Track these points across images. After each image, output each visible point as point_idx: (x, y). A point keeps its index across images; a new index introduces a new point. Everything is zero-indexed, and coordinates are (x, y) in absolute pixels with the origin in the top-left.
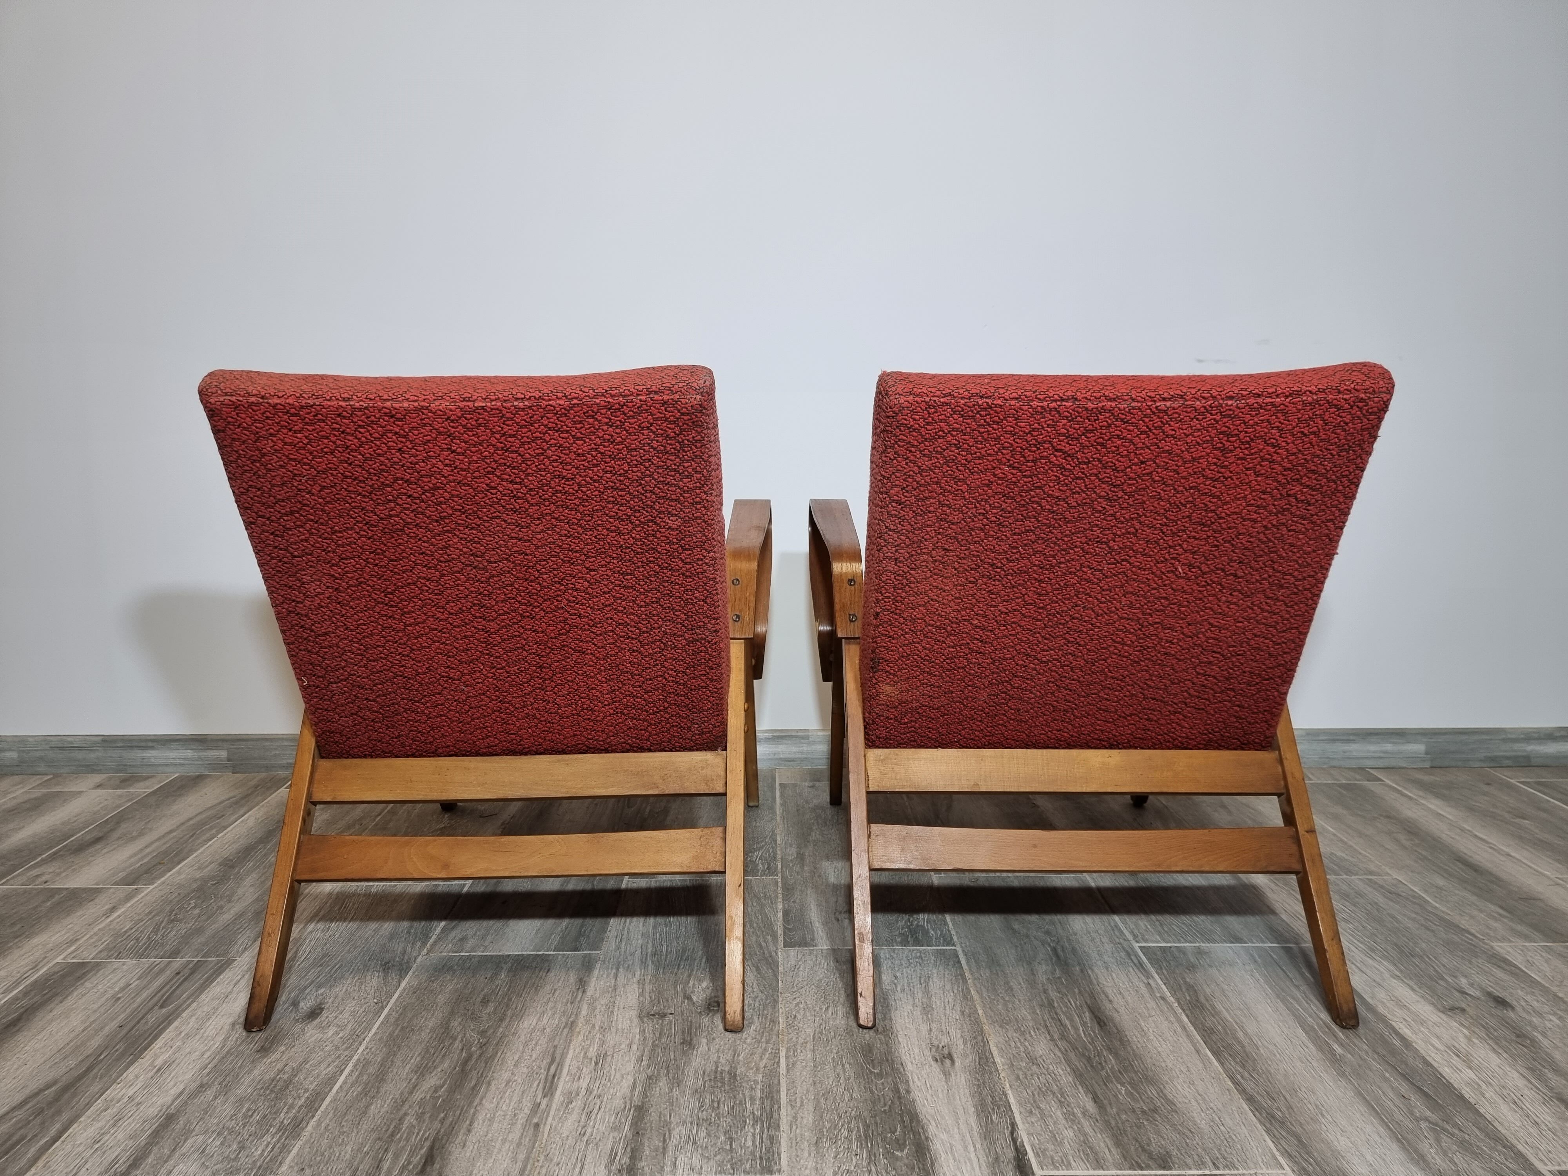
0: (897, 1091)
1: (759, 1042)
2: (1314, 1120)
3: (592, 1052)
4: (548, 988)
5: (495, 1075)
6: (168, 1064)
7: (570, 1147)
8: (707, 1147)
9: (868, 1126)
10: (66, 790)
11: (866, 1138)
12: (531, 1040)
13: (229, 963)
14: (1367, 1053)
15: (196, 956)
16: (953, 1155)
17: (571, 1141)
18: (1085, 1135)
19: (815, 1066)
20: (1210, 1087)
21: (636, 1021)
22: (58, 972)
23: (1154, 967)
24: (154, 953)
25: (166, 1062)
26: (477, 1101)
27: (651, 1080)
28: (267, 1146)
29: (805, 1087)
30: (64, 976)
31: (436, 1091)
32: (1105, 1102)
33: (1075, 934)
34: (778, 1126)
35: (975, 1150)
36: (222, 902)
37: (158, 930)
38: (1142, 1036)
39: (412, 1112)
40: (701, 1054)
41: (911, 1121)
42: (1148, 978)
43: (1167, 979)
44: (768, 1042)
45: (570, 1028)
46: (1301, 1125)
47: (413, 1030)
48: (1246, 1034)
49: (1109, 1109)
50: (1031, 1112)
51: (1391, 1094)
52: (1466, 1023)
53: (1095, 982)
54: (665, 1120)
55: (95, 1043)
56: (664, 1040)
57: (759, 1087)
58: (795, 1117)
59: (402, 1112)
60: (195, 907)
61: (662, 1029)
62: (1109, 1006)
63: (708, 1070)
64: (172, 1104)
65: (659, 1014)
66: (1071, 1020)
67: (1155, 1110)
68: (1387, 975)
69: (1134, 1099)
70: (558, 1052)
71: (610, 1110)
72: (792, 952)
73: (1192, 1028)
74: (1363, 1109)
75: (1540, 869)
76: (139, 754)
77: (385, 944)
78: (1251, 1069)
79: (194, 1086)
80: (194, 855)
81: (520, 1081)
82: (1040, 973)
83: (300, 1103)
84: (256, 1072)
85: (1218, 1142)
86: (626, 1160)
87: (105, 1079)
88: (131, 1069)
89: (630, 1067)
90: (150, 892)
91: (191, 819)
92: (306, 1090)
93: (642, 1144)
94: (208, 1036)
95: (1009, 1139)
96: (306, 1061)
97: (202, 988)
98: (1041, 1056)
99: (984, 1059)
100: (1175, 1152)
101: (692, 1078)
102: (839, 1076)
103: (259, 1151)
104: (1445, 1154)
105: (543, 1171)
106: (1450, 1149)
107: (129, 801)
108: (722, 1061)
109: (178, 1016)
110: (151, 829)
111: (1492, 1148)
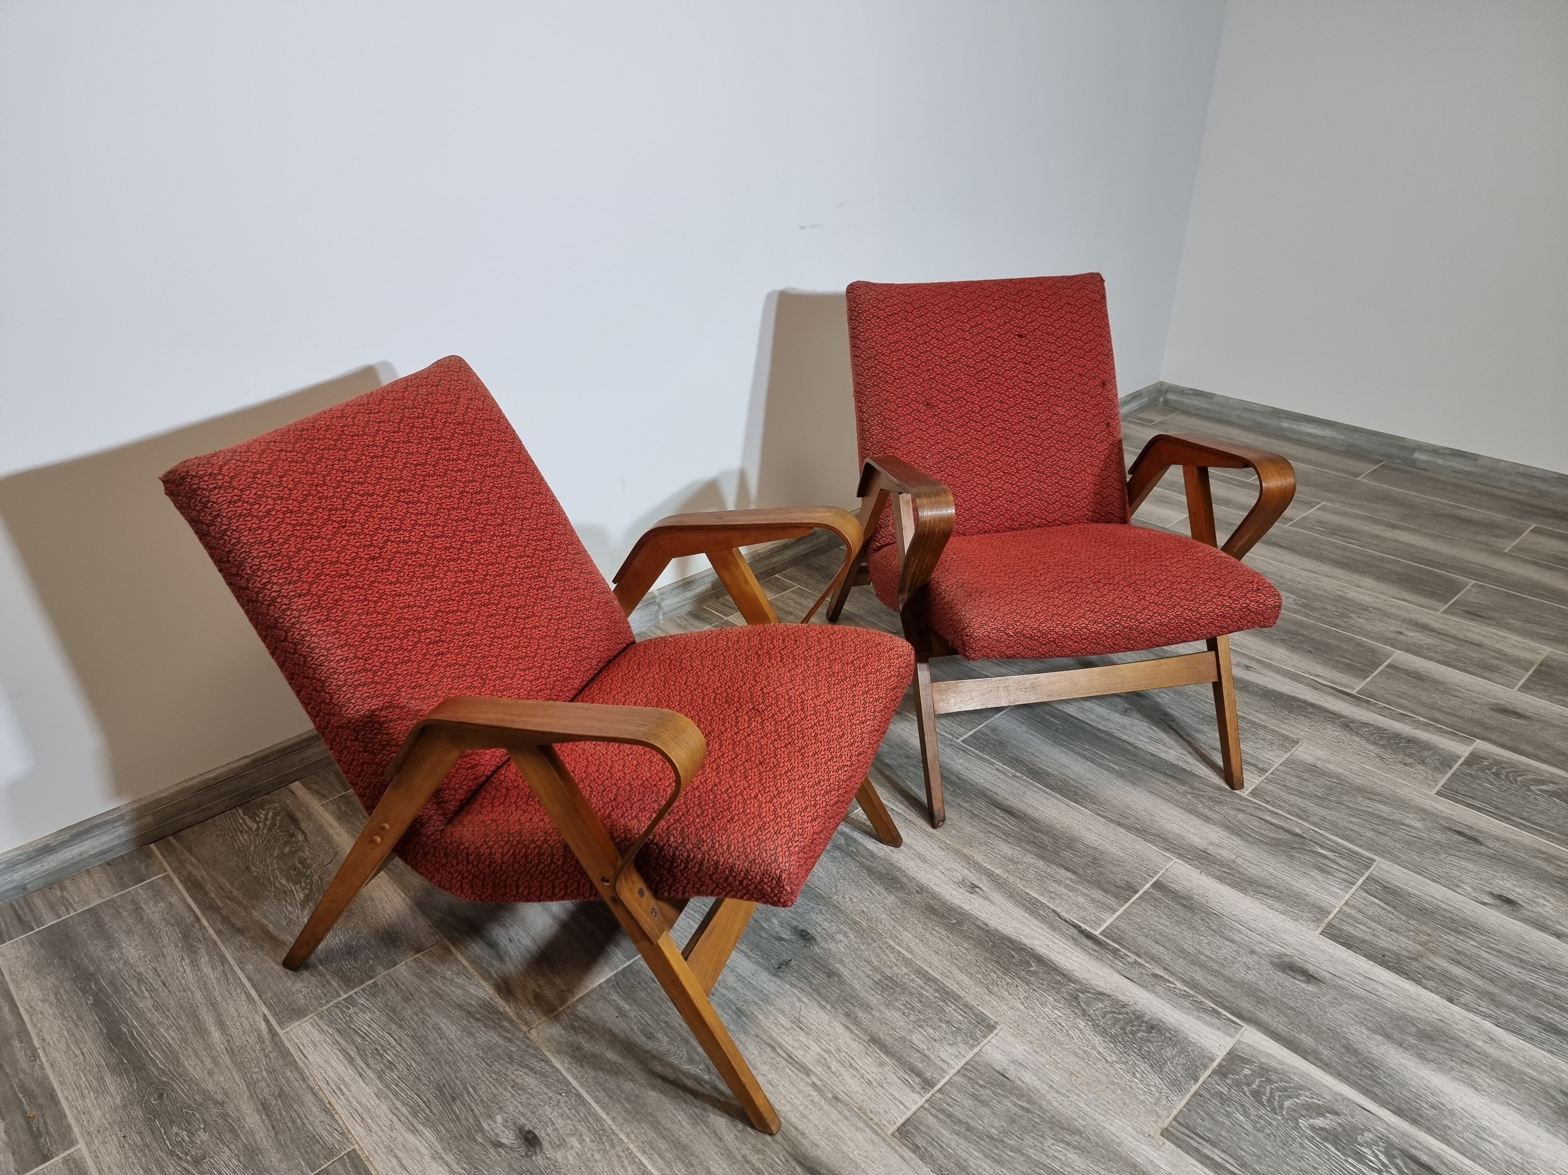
0: (980, 928)
1: (869, 944)
2: (1154, 821)
3: (786, 1023)
7: (876, 1096)
8: (944, 1037)
9: (998, 962)
11: (1006, 971)
13: (355, 1157)
14: (1126, 762)
16: (1055, 951)
17: (871, 1093)
18: (1088, 895)
19: (921, 940)
20: (1098, 827)
21: (776, 980)
23: (987, 755)
27: (850, 1016)
29: (936, 959)
32: (1072, 867)
34: (958, 995)
35: (1059, 940)
36: (215, 1110)
38: (1037, 810)
39: (746, 1152)
40: (851, 976)
41: (1011, 943)
42: (991, 764)
43: (1000, 760)
44: (874, 941)
46: (1152, 827)
48: (1073, 780)
49: (1078, 871)
50: (1053, 898)
51: (1159, 784)
52: (1140, 718)
54: (900, 1038)
56: (815, 982)
57: (913, 977)
58: (958, 983)
59: (739, 1157)
60: (192, 1134)
61: (802, 975)
62: (1000, 798)
63: (872, 986)
65: (782, 964)
66: (996, 820)
67: (1095, 859)
69: (1080, 857)
71: (860, 1055)
73: (1049, 791)
74: (1161, 801)
78: (1099, 803)
85: (1136, 860)
89: (825, 1017)
93: (909, 1062)
95: (1063, 922)
98: (1013, 856)
99: (991, 876)
100: (1129, 880)
101: (871, 998)
102: (941, 939)
104: (1212, 810)
105: (885, 1122)
106: (1210, 805)
108: (869, 973)
111: (1222, 795)
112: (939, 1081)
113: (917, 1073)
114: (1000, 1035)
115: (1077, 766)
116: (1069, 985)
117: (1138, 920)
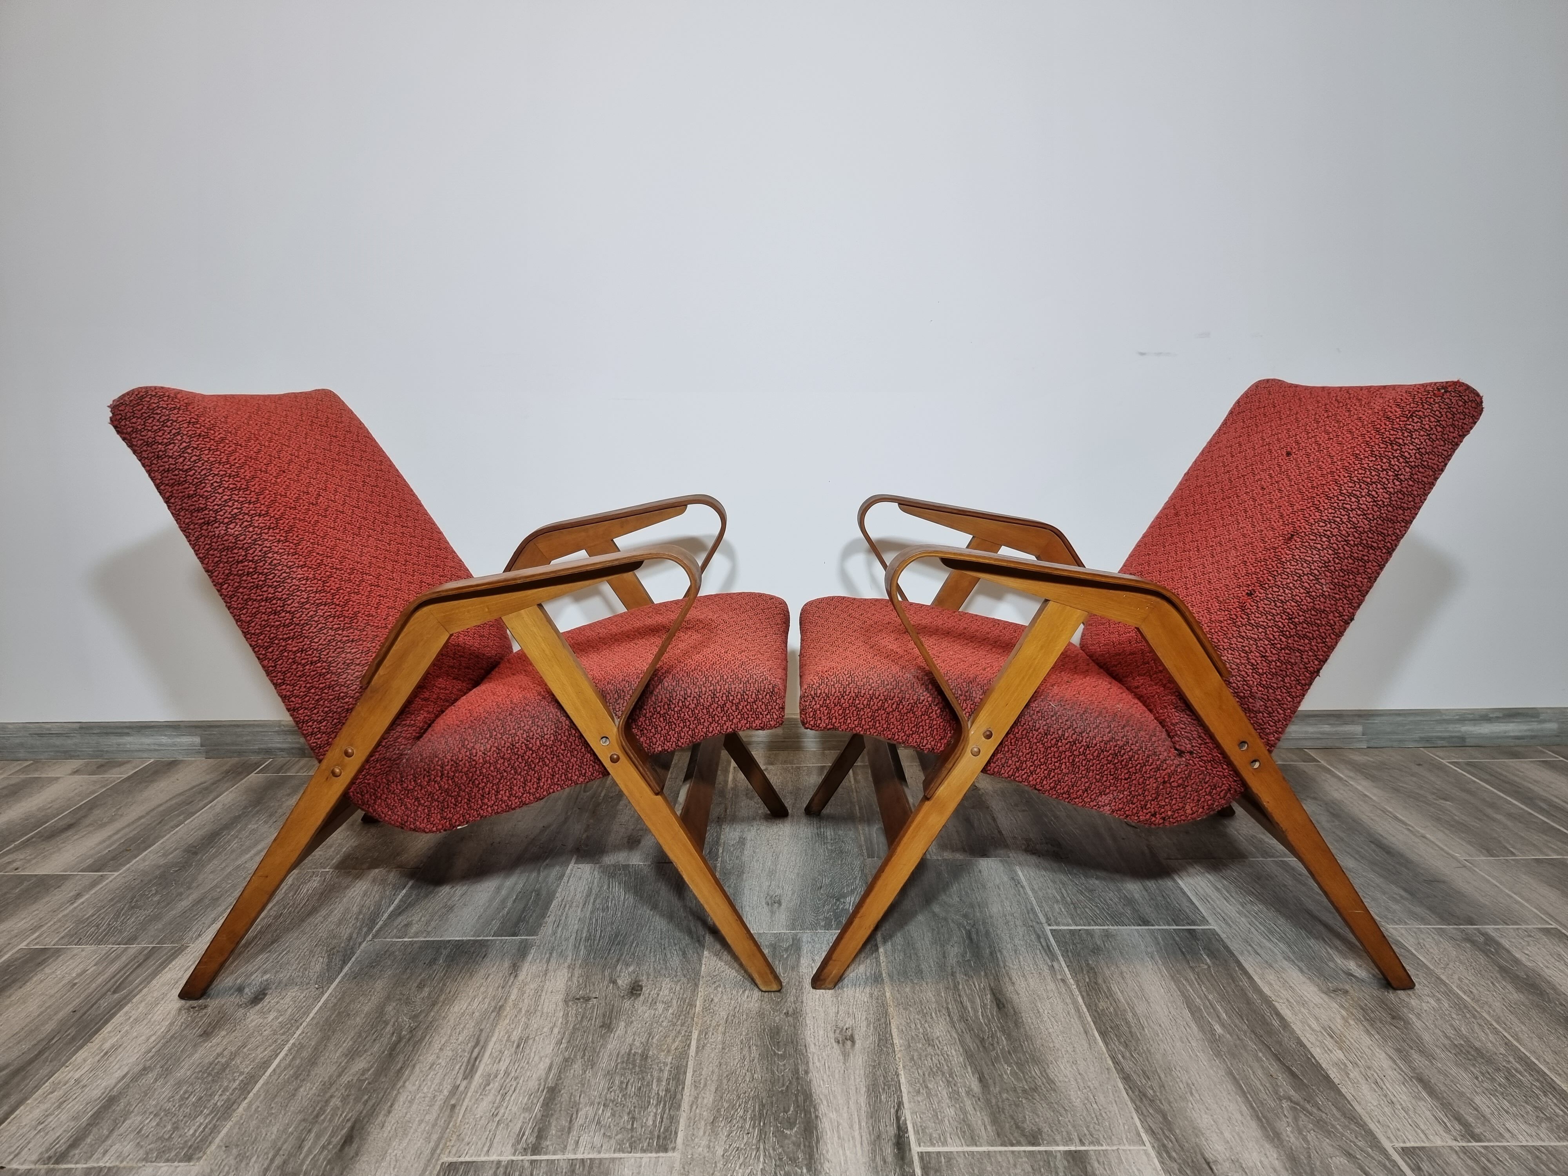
0: (797, 1071)
1: (674, 1025)
2: (1183, 1098)
3: (515, 1036)
4: (482, 972)
5: (421, 1058)
6: (115, 1048)
7: (481, 1127)
8: (609, 1127)
9: (763, 1106)
10: (43, 776)
11: (760, 1117)
12: (460, 1023)
14: (1245, 1033)
15: (152, 943)
16: (838, 1132)
17: (483, 1122)
18: (965, 1113)
19: (723, 1048)
20: (1091, 1067)
21: (561, 1004)
22: (20, 959)
23: (1061, 951)
24: (113, 939)
25: (113, 1046)
26: (400, 1083)
27: (567, 1062)
28: (199, 1126)
29: (711, 1069)
30: (26, 962)
31: (363, 1074)
32: (990, 1081)
33: (991, 917)
34: (680, 1106)
35: (860, 1128)
36: (182, 890)
37: (118, 916)
38: (1037, 1018)
39: (338, 1094)
40: (618, 1036)
41: (805, 1100)
42: (1053, 961)
43: (1071, 962)
44: (682, 1025)
45: (498, 1013)
46: (1169, 1103)
47: (349, 1015)
48: (1135, 1014)
49: (992, 1088)
50: (918, 1092)
51: (1260, 1072)
52: (1347, 1005)
53: (1002, 965)
54: (575, 1102)
55: (49, 1027)
56: (584, 1024)
57: (668, 1068)
58: (696, 1098)
59: (329, 1094)
60: (155, 894)
61: (584, 1014)
62: (1010, 988)
63: (622, 1052)
64: (115, 1087)
65: (583, 998)
66: (972, 1002)
67: (1035, 1089)
68: (1280, 957)
69: (1018, 1079)
70: (484, 1035)
71: (525, 1091)
73: (1085, 1010)
74: (1231, 1087)
75: (1451, 852)
76: (114, 740)
78: (1133, 1049)
79: (137, 1069)
80: (161, 842)
81: (443, 1064)
82: (952, 955)
83: (234, 1086)
84: (197, 1056)
85: (1088, 1119)
86: (532, 1139)
87: (55, 1063)
88: (80, 1052)
89: (549, 1050)
90: (114, 879)
91: (161, 805)
92: (242, 1073)
93: (550, 1124)
94: (155, 1021)
95: (893, 1117)
96: (244, 1046)
97: (155, 974)
98: (937, 1038)
99: (884, 1040)
100: (1046, 1129)
101: (606, 1060)
102: (744, 1058)
103: (191, 1132)
104: (1300, 1132)
105: (454, 1150)
106: (1305, 1127)
107: (104, 786)
108: (637, 1043)
109: (130, 1001)
110: (122, 815)
111: (1345, 1127)
112: (546, 1154)
113: (541, 1134)
114: (661, 1160)
115: (1164, 1006)
116: (801, 1168)
117: (989, 1169)
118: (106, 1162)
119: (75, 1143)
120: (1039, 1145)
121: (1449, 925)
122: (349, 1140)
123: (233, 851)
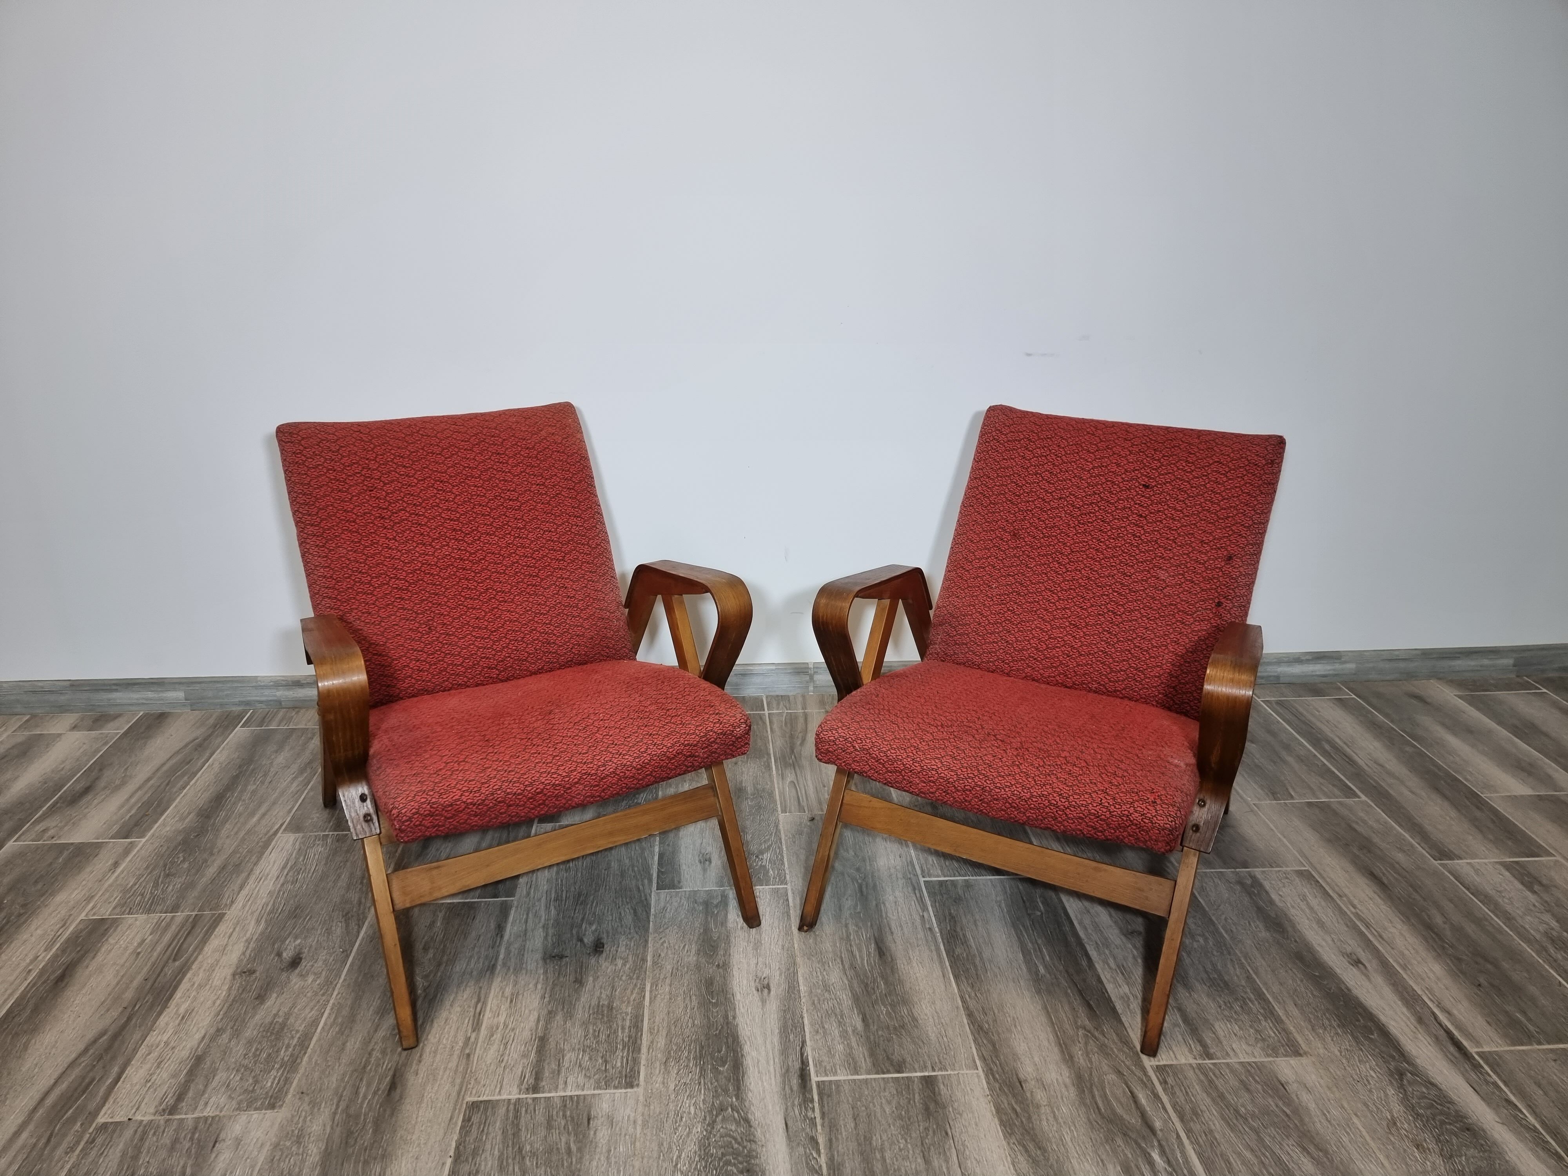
0: (726, 1017)
1: (631, 978)
2: (1009, 1031)
3: (508, 993)
4: (474, 934)
5: (437, 1015)
6: (189, 1013)
7: (492, 1073)
8: (588, 1069)
9: (703, 1047)
10: (46, 732)
11: (700, 1057)
12: (462, 982)
13: (221, 917)
14: (1061, 973)
15: (193, 910)
17: (493, 1068)
18: (851, 1048)
19: (670, 999)
20: (945, 1006)
21: (541, 963)
22: (85, 929)
23: (930, 900)
24: (159, 908)
25: (187, 1011)
27: (551, 1014)
28: (274, 1079)
29: (662, 1017)
30: (90, 933)
32: (870, 1021)
34: (640, 1050)
35: (774, 1063)
36: (205, 855)
37: (157, 885)
38: (908, 964)
39: (377, 1048)
40: (589, 990)
41: (733, 1041)
42: (924, 910)
43: (938, 911)
44: (638, 978)
45: (492, 970)
46: (999, 1034)
47: (372, 976)
48: (982, 959)
49: (871, 1027)
50: (817, 1032)
53: (884, 916)
54: (560, 1049)
55: (129, 995)
56: (561, 979)
57: (629, 1017)
58: (652, 1042)
59: (370, 1048)
60: (183, 861)
61: (560, 970)
62: (890, 938)
63: (593, 1004)
64: (198, 1047)
65: (558, 956)
66: (860, 951)
67: (903, 1027)
69: (891, 1018)
70: (483, 993)
71: (521, 1041)
72: (663, 893)
73: (945, 955)
74: (1044, 1019)
76: (106, 696)
77: (344, 895)
78: (977, 989)
79: (212, 1031)
80: (174, 805)
81: (455, 1019)
83: (294, 1043)
84: (257, 1017)
85: (939, 1050)
86: (532, 1081)
87: (143, 1028)
88: (162, 1017)
89: (536, 1004)
90: (143, 846)
91: (164, 764)
92: (297, 1031)
93: (543, 1068)
94: (215, 986)
95: (798, 1054)
96: (294, 1005)
97: (204, 941)
98: (833, 985)
99: (792, 988)
100: (909, 1059)
101: (580, 1012)
102: (687, 1006)
103: (269, 1084)
104: (1087, 1055)
105: (474, 1092)
106: (1092, 1050)
107: (106, 744)
108: (604, 996)
109: (189, 968)
110: (131, 777)
111: (1120, 1050)
112: (543, 1092)
113: (538, 1077)
114: (629, 1095)
115: (1004, 951)
116: (731, 1098)
117: (866, 1093)
118: (209, 1112)
119: (180, 1098)
120: (903, 1072)
121: (1228, 868)
122: (393, 1086)
123: (240, 815)
